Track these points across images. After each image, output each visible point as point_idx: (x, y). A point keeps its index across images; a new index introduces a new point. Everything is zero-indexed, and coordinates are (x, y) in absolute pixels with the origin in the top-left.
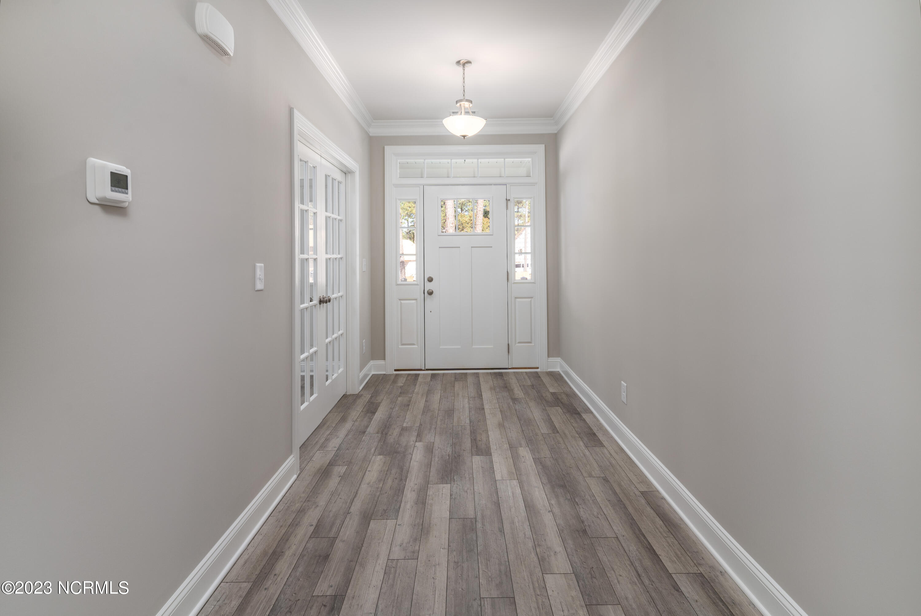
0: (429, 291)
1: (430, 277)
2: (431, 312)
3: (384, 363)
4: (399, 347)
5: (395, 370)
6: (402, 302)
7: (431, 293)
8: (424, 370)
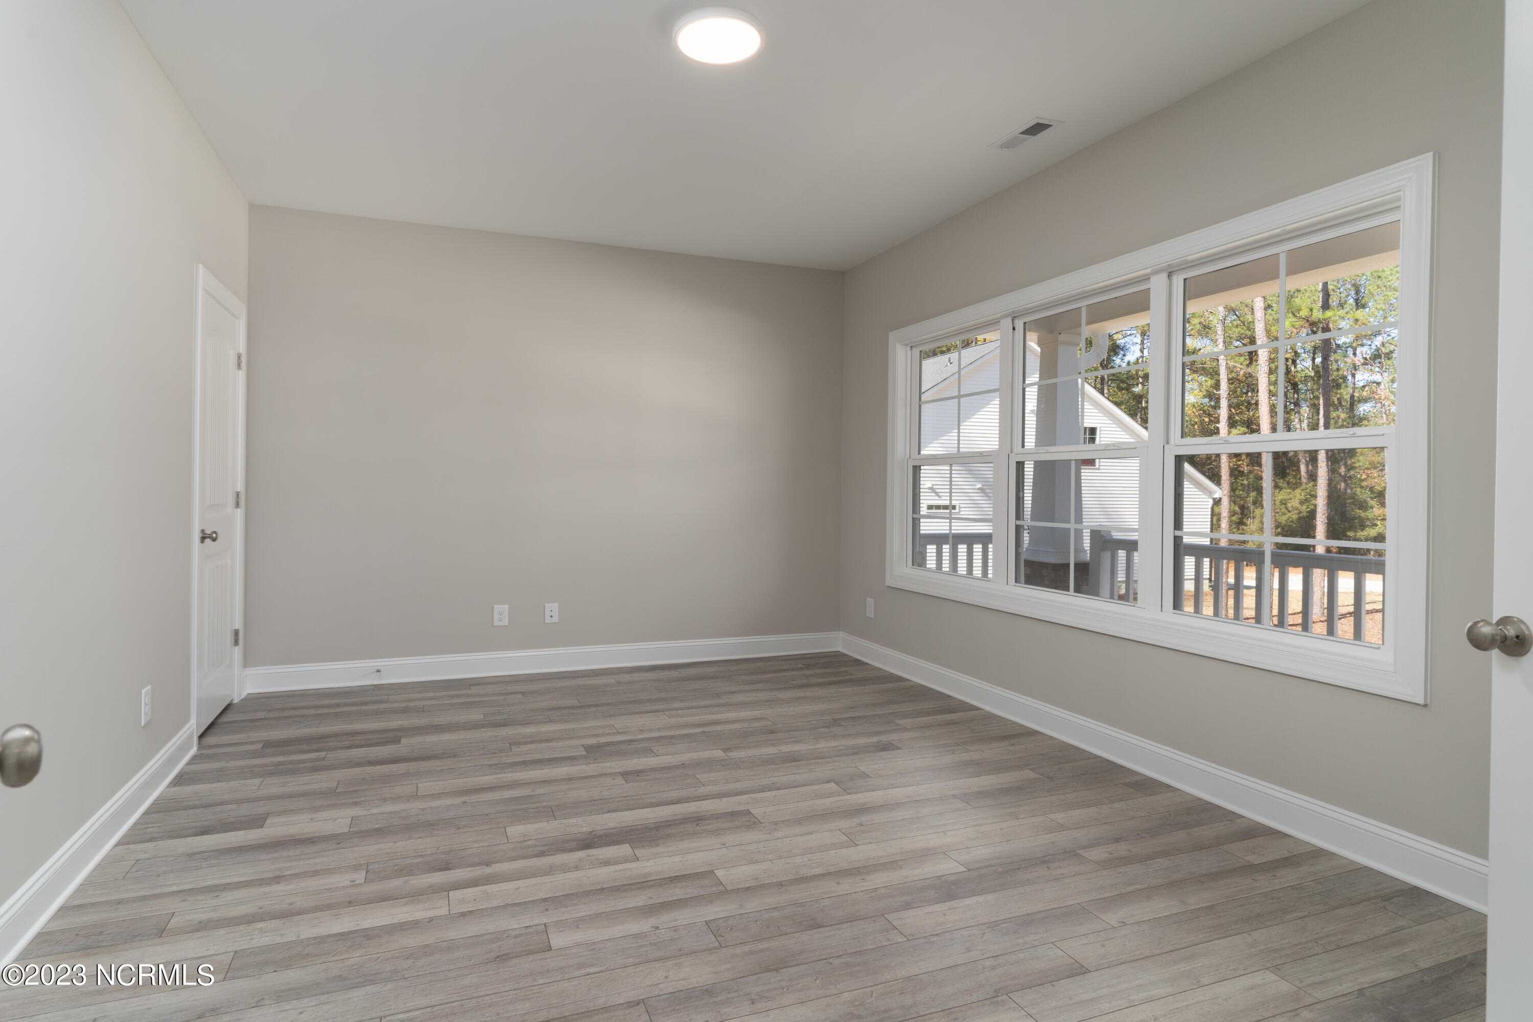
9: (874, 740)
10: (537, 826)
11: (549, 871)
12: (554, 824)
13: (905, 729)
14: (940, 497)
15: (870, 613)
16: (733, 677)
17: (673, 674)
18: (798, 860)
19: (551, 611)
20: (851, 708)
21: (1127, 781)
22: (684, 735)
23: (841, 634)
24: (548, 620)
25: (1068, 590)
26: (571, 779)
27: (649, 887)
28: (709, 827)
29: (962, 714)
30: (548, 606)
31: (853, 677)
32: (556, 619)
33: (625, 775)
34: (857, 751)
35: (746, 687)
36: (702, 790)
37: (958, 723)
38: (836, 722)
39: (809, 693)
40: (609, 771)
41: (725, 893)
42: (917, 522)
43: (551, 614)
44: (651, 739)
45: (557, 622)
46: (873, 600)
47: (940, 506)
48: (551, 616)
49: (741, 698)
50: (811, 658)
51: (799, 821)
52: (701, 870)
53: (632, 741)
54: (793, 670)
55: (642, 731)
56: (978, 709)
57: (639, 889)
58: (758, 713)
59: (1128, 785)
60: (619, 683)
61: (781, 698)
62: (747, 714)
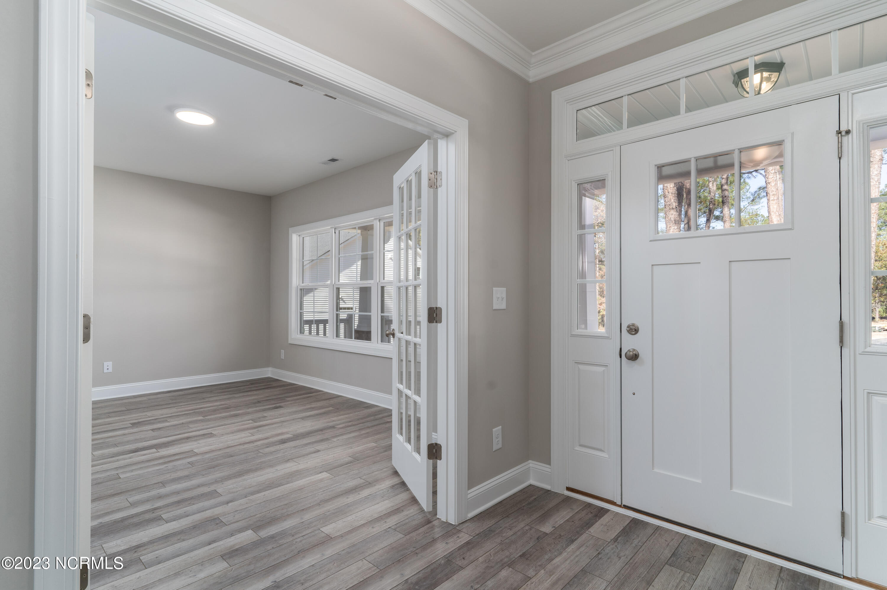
0: (628, 353)
1: (633, 325)
2: (634, 394)
3: (549, 470)
4: (575, 449)
5: (569, 489)
6: (582, 367)
7: (634, 357)
8: (620, 506)
9: (274, 406)
10: (108, 450)
11: (118, 460)
12: (117, 448)
13: (289, 401)
14: (345, 303)
15: (283, 357)
16: (214, 391)
17: (181, 393)
18: (229, 443)
19: (108, 366)
20: (268, 397)
21: (364, 406)
22: (184, 414)
23: (270, 369)
24: (106, 371)
25: (352, 339)
26: (124, 435)
27: (164, 458)
28: (193, 440)
29: (315, 393)
30: (106, 364)
31: (272, 386)
32: (110, 370)
33: (153, 430)
34: (264, 410)
35: (219, 394)
36: (191, 430)
37: (311, 397)
38: (259, 402)
39: (249, 393)
40: (145, 430)
41: (197, 454)
42: (302, 314)
43: (108, 367)
44: (166, 417)
45: (112, 371)
46: (284, 351)
47: (350, 308)
48: (108, 369)
49: (215, 398)
50: (254, 381)
51: (233, 433)
52: (187, 451)
53: (157, 419)
54: (244, 386)
55: (162, 415)
56: (323, 391)
57: (159, 459)
58: (222, 403)
59: (364, 407)
60: (149, 399)
61: (235, 396)
62: (218, 403)
